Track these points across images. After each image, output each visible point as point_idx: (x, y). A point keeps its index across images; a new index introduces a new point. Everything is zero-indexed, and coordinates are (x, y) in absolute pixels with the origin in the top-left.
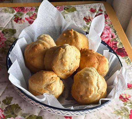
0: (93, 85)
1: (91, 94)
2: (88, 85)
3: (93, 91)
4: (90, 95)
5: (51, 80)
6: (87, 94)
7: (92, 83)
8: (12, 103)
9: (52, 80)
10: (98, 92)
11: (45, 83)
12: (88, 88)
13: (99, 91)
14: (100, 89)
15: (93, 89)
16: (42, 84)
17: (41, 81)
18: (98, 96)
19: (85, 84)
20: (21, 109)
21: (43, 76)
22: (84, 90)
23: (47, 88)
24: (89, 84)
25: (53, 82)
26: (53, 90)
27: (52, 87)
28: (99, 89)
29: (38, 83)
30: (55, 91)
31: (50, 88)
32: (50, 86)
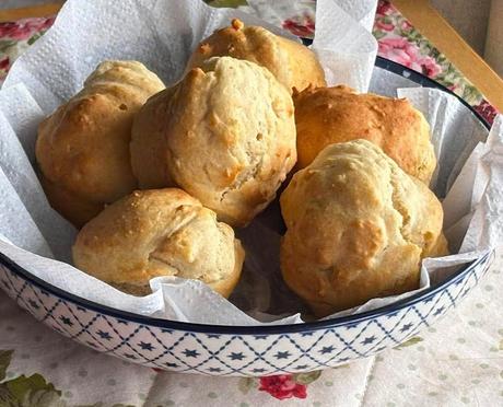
0: (377, 203)
1: (374, 246)
2: (354, 207)
3: (380, 231)
4: (371, 255)
5: (174, 218)
6: (355, 251)
7: (368, 197)
8: (11, 374)
9: (178, 218)
10: (405, 238)
11: (152, 235)
12: (355, 224)
13: (409, 229)
14: (413, 221)
15: (381, 224)
16: (137, 242)
17: (128, 232)
18: (408, 252)
19: (338, 209)
20: (60, 393)
21: (134, 211)
22: (340, 235)
23: (162, 256)
24: (358, 202)
25: (188, 224)
26: (192, 259)
27: (184, 244)
28: (406, 221)
29: (118, 243)
30: (201, 263)
31: (176, 252)
32: (176, 238)
